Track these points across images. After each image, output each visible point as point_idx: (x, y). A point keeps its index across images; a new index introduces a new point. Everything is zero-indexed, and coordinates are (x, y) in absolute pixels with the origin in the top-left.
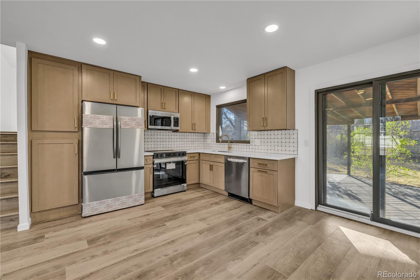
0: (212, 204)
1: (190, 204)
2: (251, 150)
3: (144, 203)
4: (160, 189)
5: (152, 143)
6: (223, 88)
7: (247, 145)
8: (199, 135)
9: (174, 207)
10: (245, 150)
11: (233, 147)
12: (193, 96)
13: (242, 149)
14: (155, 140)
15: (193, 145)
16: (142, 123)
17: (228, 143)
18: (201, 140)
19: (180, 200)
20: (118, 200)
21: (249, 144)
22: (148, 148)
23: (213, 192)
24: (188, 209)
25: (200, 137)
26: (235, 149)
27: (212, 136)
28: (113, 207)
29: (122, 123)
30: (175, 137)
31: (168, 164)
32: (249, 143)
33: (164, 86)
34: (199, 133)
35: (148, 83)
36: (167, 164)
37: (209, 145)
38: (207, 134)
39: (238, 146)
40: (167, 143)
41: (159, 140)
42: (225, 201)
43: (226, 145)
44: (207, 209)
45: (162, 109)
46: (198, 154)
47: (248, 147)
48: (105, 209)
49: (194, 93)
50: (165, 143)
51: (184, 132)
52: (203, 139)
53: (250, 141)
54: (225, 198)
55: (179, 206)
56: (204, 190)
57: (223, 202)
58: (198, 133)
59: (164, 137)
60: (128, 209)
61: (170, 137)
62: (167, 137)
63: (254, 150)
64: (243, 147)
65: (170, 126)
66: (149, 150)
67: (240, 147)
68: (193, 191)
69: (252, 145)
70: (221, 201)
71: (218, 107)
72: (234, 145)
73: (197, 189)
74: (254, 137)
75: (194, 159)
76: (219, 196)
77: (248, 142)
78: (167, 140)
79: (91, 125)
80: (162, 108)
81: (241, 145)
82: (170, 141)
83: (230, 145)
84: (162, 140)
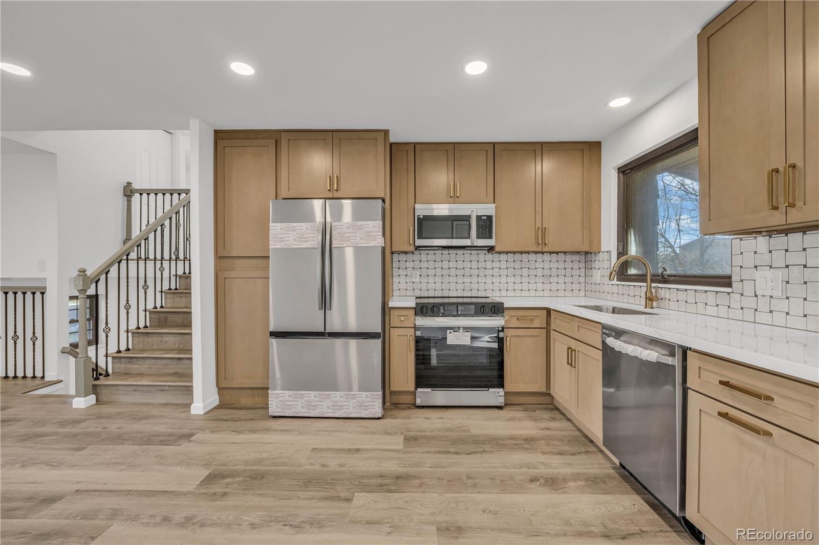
0: (533, 480)
1: (474, 456)
2: (738, 314)
3: (380, 415)
4: (429, 390)
5: (438, 279)
6: (620, 102)
7: (717, 292)
8: (569, 258)
9: (426, 449)
10: (711, 310)
11: (668, 297)
12: (539, 153)
13: (701, 306)
14: (445, 272)
15: (548, 286)
16: (376, 234)
17: (645, 281)
18: (575, 272)
19: (465, 431)
20: (328, 397)
21: (729, 290)
22: (428, 290)
23: (578, 433)
24: (452, 469)
25: (574, 264)
26: (673, 305)
27: (606, 261)
28: (318, 410)
29: (335, 237)
30: (496, 265)
31: (452, 331)
32: (729, 285)
33: (454, 143)
34: (570, 252)
35: (415, 144)
36: (448, 331)
37: (597, 288)
38: (593, 254)
39: (682, 296)
40: (475, 280)
41: (453, 272)
42: (594, 483)
43: (640, 289)
44: (504, 491)
45: (451, 199)
46: (545, 312)
47: (723, 299)
48: (303, 410)
49: (542, 144)
50: (467, 280)
51: (521, 253)
52: (583, 270)
53: (730, 277)
54: (599, 471)
55: (440, 452)
56: (554, 419)
57: (580, 483)
58: (565, 253)
59: (467, 264)
60: (342, 422)
61: (482, 265)
62: (474, 265)
63: (749, 315)
64: (701, 297)
65: (469, 237)
66: (430, 296)
67: (691, 300)
68: (521, 414)
69: (742, 295)
70: (576, 477)
71: (623, 172)
72: (669, 289)
73: (538, 412)
74: (749, 260)
75: (531, 324)
76: (583, 456)
77: (725, 281)
78: (475, 272)
79: (282, 244)
80: (449, 196)
81: (696, 291)
82: (482, 274)
83: (653, 290)
84: (459, 272)
